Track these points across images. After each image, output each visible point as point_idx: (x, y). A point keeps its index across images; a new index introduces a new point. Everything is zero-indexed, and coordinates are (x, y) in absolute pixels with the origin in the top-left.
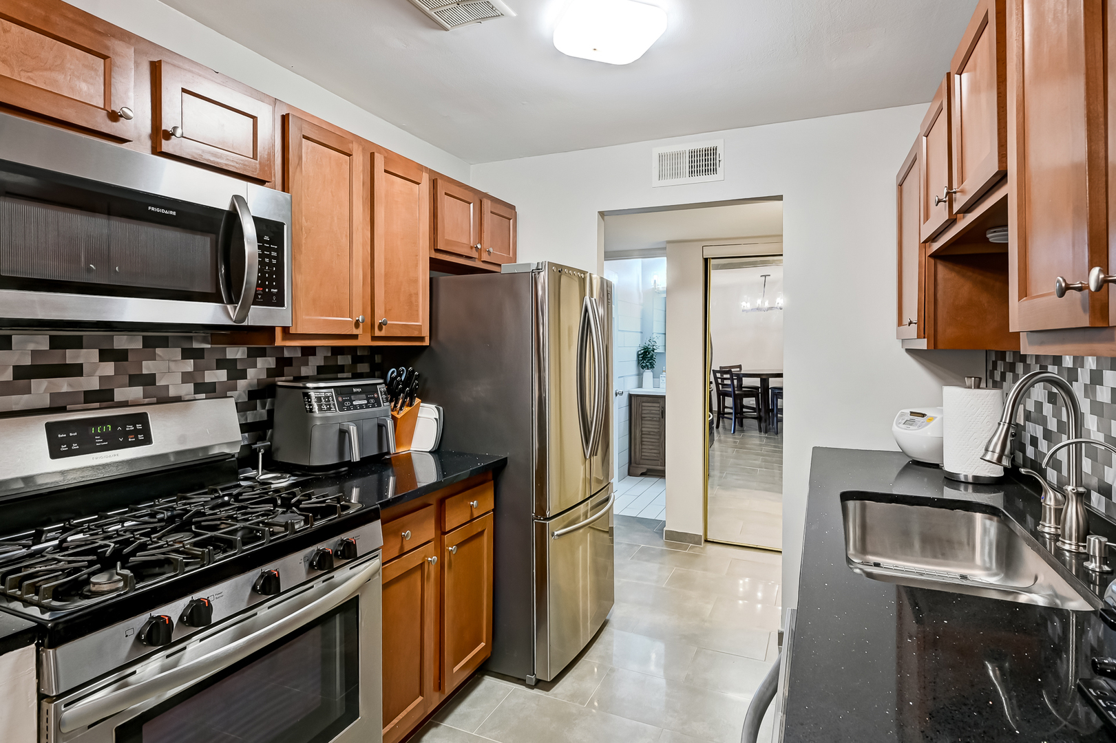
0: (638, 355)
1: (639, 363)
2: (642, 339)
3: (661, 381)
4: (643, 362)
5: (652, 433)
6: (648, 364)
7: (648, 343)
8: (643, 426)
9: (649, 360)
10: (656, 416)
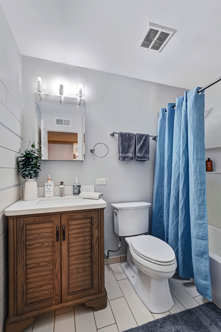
0: (18, 163)
1: (18, 172)
2: (23, 144)
3: (46, 190)
4: (25, 171)
5: (43, 264)
6: (31, 172)
7: (30, 148)
8: (28, 257)
9: (32, 168)
10: (48, 240)
